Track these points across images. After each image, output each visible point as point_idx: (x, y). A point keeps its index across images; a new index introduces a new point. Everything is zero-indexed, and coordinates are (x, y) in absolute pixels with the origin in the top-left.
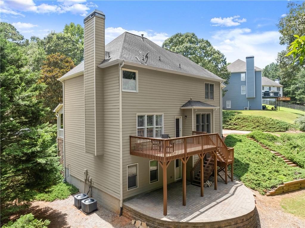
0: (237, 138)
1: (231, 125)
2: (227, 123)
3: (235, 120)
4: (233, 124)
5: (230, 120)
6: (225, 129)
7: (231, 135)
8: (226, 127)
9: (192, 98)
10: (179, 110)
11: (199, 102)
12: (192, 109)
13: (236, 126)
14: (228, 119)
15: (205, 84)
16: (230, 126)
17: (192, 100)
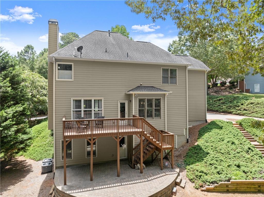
0: (219, 124)
1: (241, 110)
2: (237, 108)
3: (247, 105)
4: (243, 109)
5: (242, 104)
6: (234, 114)
7: (215, 121)
8: (235, 112)
9: (141, 84)
10: (124, 95)
11: (152, 87)
12: (133, 94)
13: (245, 112)
14: (239, 104)
15: (162, 69)
16: (239, 112)
17: (142, 85)
